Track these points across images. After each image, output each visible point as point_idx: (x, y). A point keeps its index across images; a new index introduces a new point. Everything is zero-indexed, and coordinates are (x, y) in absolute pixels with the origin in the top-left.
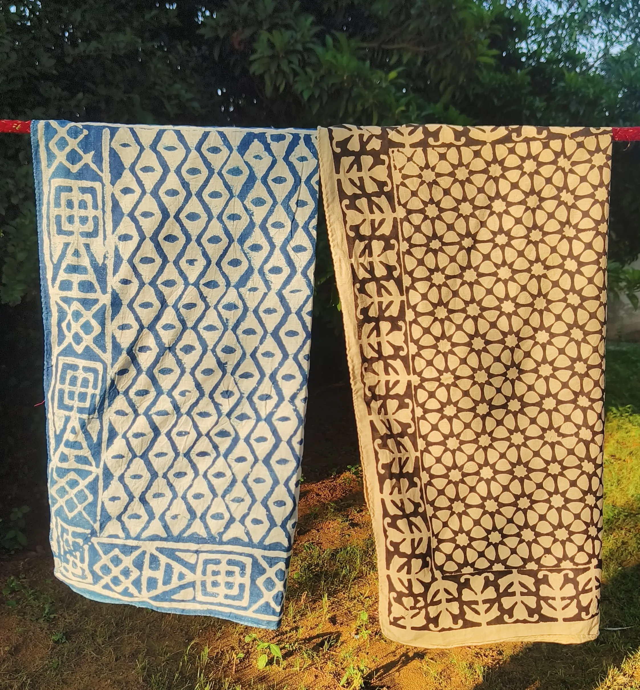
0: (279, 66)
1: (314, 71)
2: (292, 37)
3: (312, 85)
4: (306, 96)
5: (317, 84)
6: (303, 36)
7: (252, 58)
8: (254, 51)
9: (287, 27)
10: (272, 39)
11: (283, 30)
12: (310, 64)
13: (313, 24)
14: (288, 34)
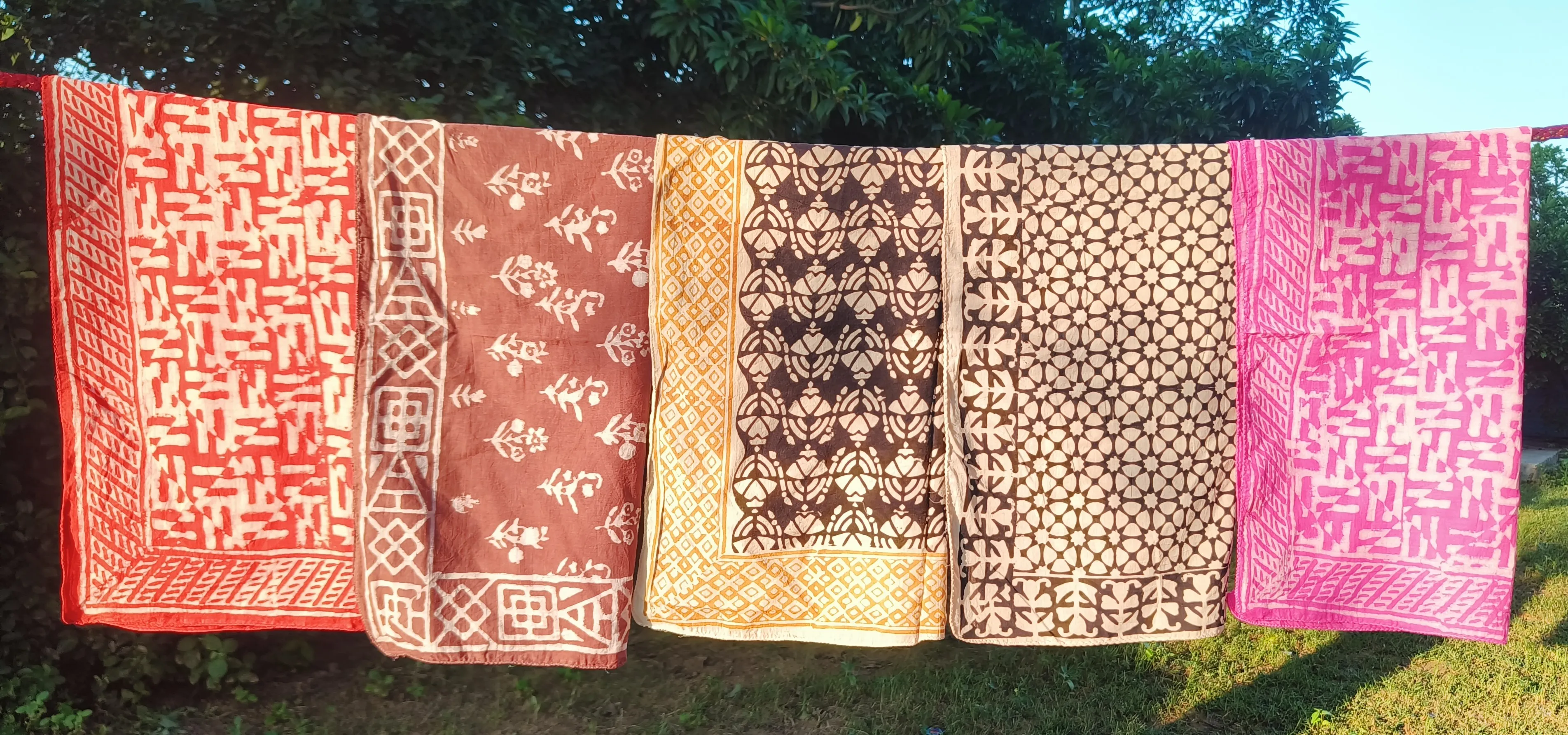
1: (734, 35)
3: (727, 53)
4: (718, 68)
5: (735, 53)
12: (726, 27)
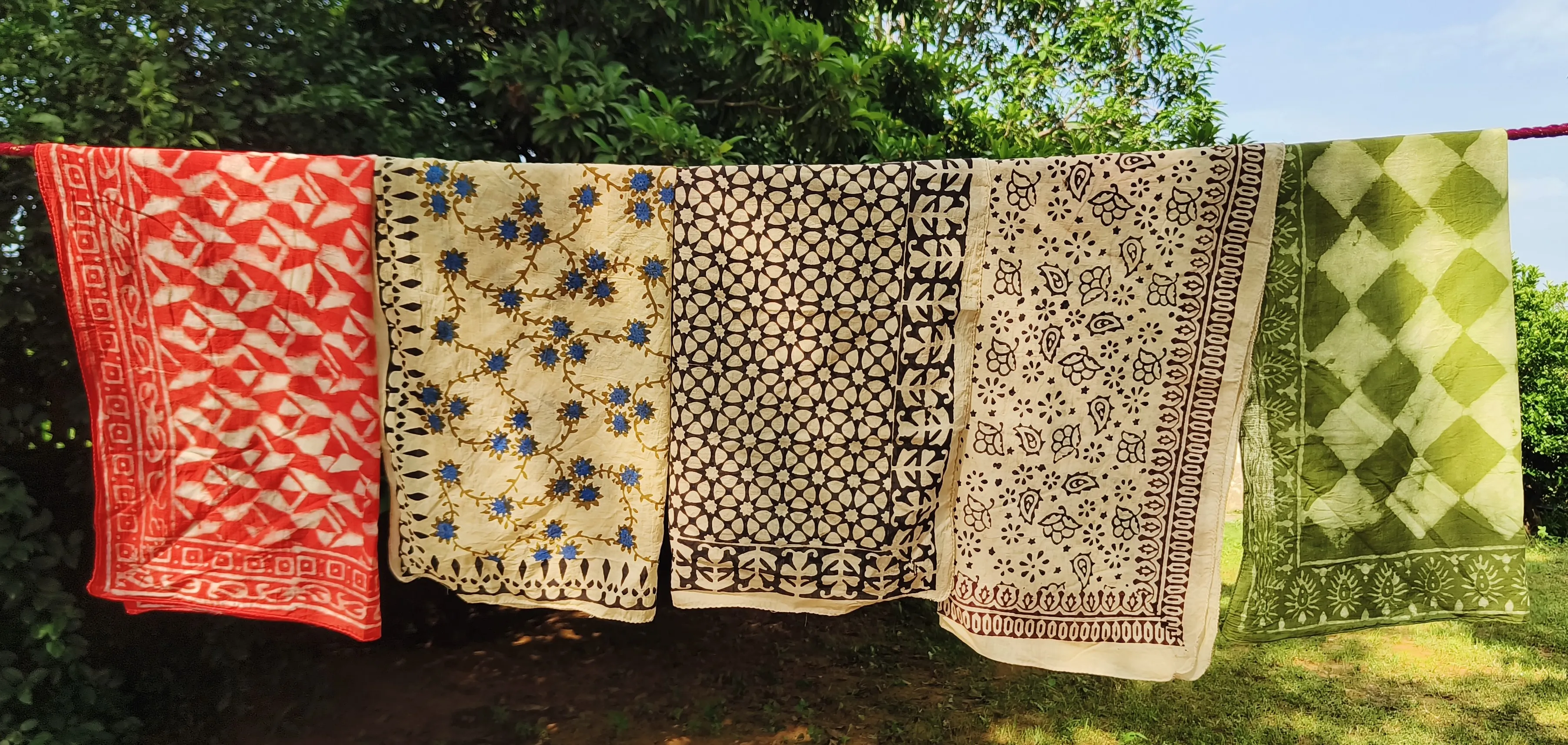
0: (571, 134)
1: (620, 139)
2: (591, 93)
6: (607, 90)
7: (535, 121)
8: (538, 113)
9: (587, 80)
10: (562, 97)
11: (578, 84)
12: (612, 131)
13: (624, 76)
14: (584, 89)
